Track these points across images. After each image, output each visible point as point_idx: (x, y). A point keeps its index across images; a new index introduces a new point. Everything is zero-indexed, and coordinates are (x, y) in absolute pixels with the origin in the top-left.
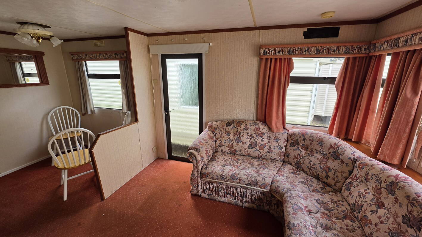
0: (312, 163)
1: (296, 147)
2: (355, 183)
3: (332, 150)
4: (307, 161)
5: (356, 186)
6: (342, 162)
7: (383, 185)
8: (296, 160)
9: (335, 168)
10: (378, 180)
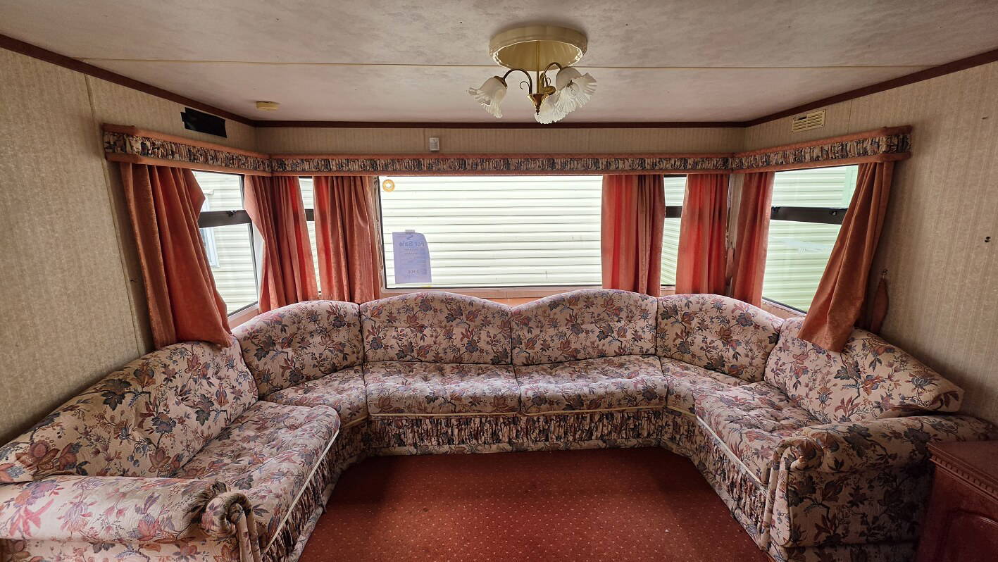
0: (317, 356)
1: (272, 353)
2: (381, 335)
3: (332, 318)
4: (308, 359)
5: (385, 336)
6: (349, 325)
7: (416, 309)
8: (288, 373)
9: (346, 338)
10: (408, 309)
